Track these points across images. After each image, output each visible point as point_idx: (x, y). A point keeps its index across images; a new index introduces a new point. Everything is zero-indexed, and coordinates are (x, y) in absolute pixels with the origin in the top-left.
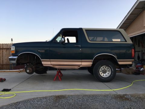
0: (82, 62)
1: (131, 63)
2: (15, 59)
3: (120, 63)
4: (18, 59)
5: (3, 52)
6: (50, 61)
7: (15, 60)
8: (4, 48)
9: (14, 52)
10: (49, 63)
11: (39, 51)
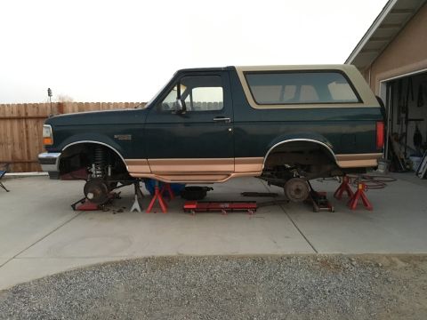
0: (234, 163)
1: (373, 163)
2: (55, 159)
3: (342, 164)
4: (61, 159)
5: (27, 126)
6: (148, 164)
7: (54, 163)
8: (30, 115)
9: (50, 142)
10: (145, 168)
11: (116, 136)
